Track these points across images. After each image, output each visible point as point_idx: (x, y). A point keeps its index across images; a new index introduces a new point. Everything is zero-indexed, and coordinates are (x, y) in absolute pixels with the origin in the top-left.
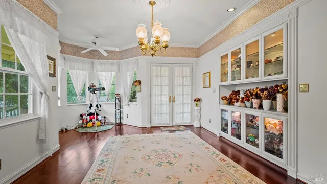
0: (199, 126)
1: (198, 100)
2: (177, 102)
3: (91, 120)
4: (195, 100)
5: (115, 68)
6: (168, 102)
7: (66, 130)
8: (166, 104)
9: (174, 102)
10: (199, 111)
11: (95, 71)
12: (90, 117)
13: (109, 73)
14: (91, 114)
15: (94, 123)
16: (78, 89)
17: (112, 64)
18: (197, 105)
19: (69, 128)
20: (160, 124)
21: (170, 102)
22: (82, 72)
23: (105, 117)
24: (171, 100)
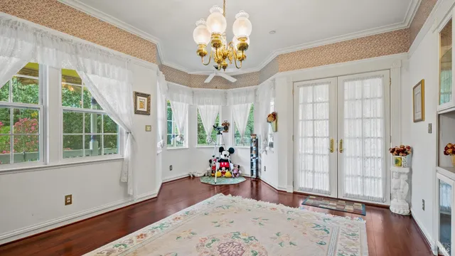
0: (406, 212)
1: (403, 151)
2: (347, 152)
3: (221, 169)
4: (393, 151)
5: (251, 97)
6: (327, 152)
7: (194, 176)
8: (323, 155)
9: (341, 151)
10: (405, 177)
11: (228, 104)
12: (221, 165)
13: (243, 105)
14: (221, 161)
15: (224, 173)
16: (208, 128)
17: (247, 92)
18: (397, 161)
19: (196, 175)
20: (311, 190)
21: (332, 151)
22: (212, 106)
23: (239, 167)
24: (335, 147)
